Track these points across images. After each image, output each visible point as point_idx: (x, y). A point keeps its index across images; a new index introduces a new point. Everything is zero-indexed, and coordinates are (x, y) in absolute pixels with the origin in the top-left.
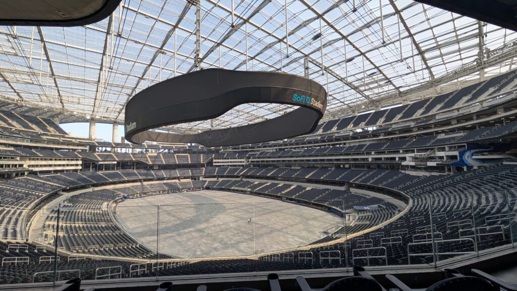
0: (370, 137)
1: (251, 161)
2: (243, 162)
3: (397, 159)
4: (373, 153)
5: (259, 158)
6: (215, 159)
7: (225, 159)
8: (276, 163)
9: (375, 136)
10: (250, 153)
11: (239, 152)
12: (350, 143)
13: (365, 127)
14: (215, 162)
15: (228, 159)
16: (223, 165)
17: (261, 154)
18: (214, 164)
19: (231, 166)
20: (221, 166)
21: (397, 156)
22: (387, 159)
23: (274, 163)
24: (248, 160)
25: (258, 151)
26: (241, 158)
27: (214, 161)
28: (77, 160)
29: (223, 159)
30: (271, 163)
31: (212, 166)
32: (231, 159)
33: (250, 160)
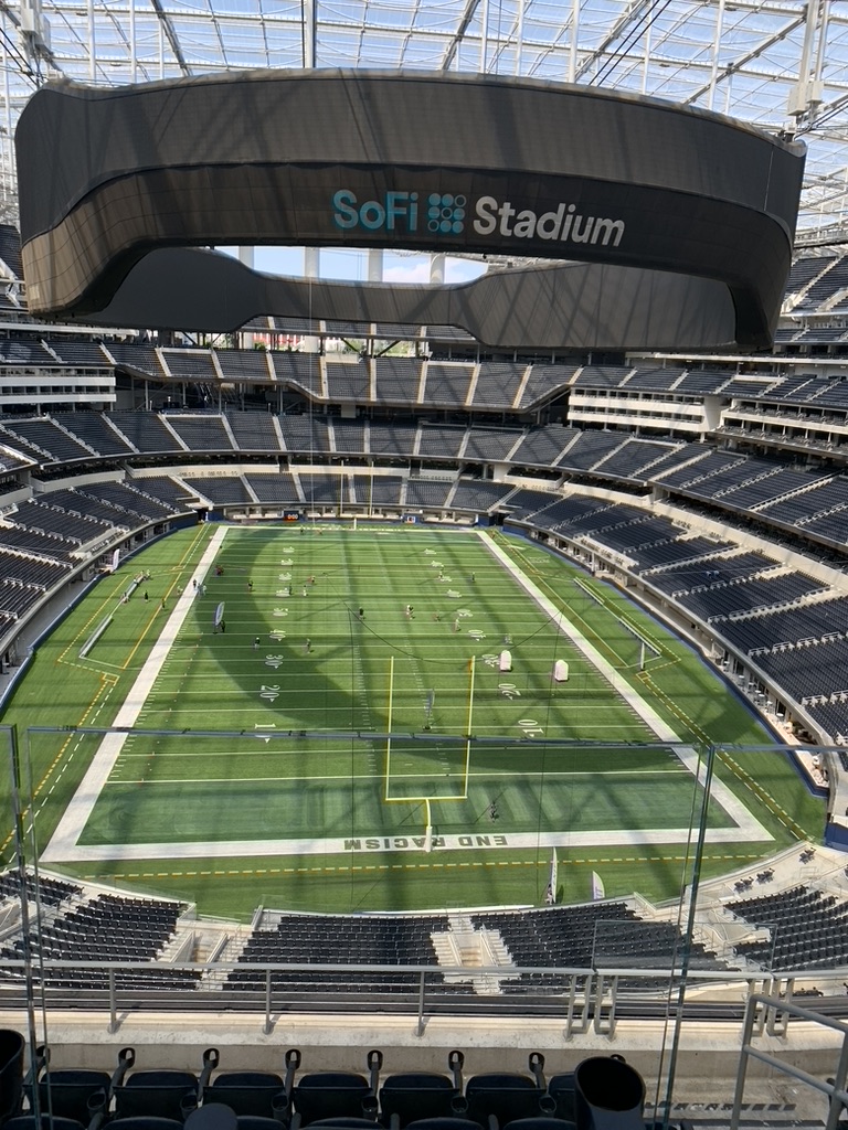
1: (727, 422)
2: (699, 419)
5: (765, 408)
6: (580, 392)
7: (624, 395)
11: (692, 366)
14: (577, 408)
15: (636, 396)
18: (572, 416)
20: (598, 426)
24: (718, 412)
25: (778, 369)
26: (690, 400)
27: (574, 400)
28: (104, 373)
29: (613, 395)
32: (647, 397)
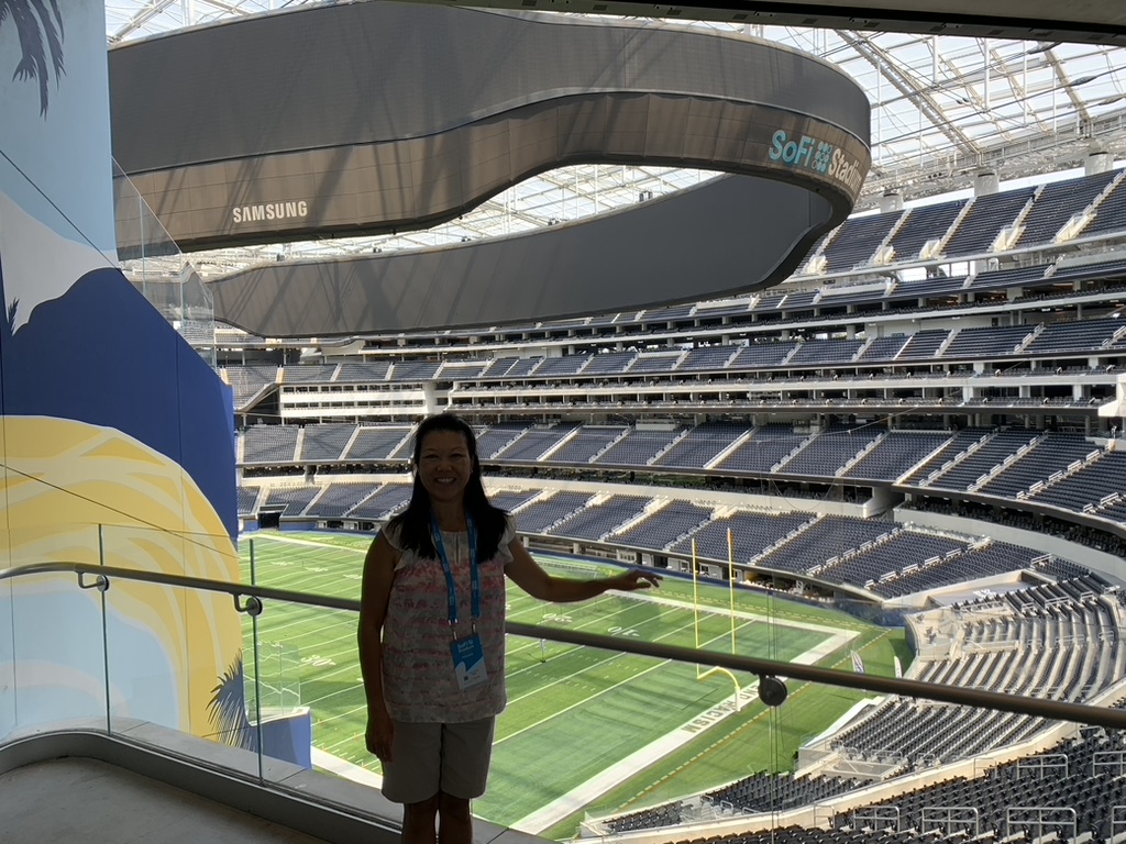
0: (965, 304)
1: (456, 401)
3: (1078, 393)
4: (979, 367)
5: (489, 385)
6: (286, 390)
7: (335, 389)
8: (569, 406)
9: (981, 298)
10: (446, 364)
11: (396, 359)
12: (880, 326)
13: (941, 259)
14: (289, 406)
15: (350, 389)
16: (327, 420)
17: (501, 365)
18: (285, 413)
19: (362, 419)
20: (314, 421)
21: (1077, 381)
22: (1036, 392)
23: (558, 407)
24: (441, 394)
25: (482, 355)
26: (408, 387)
27: (285, 398)
29: (325, 389)
30: (546, 407)
31: (277, 421)
32: (362, 388)
33: (452, 394)
